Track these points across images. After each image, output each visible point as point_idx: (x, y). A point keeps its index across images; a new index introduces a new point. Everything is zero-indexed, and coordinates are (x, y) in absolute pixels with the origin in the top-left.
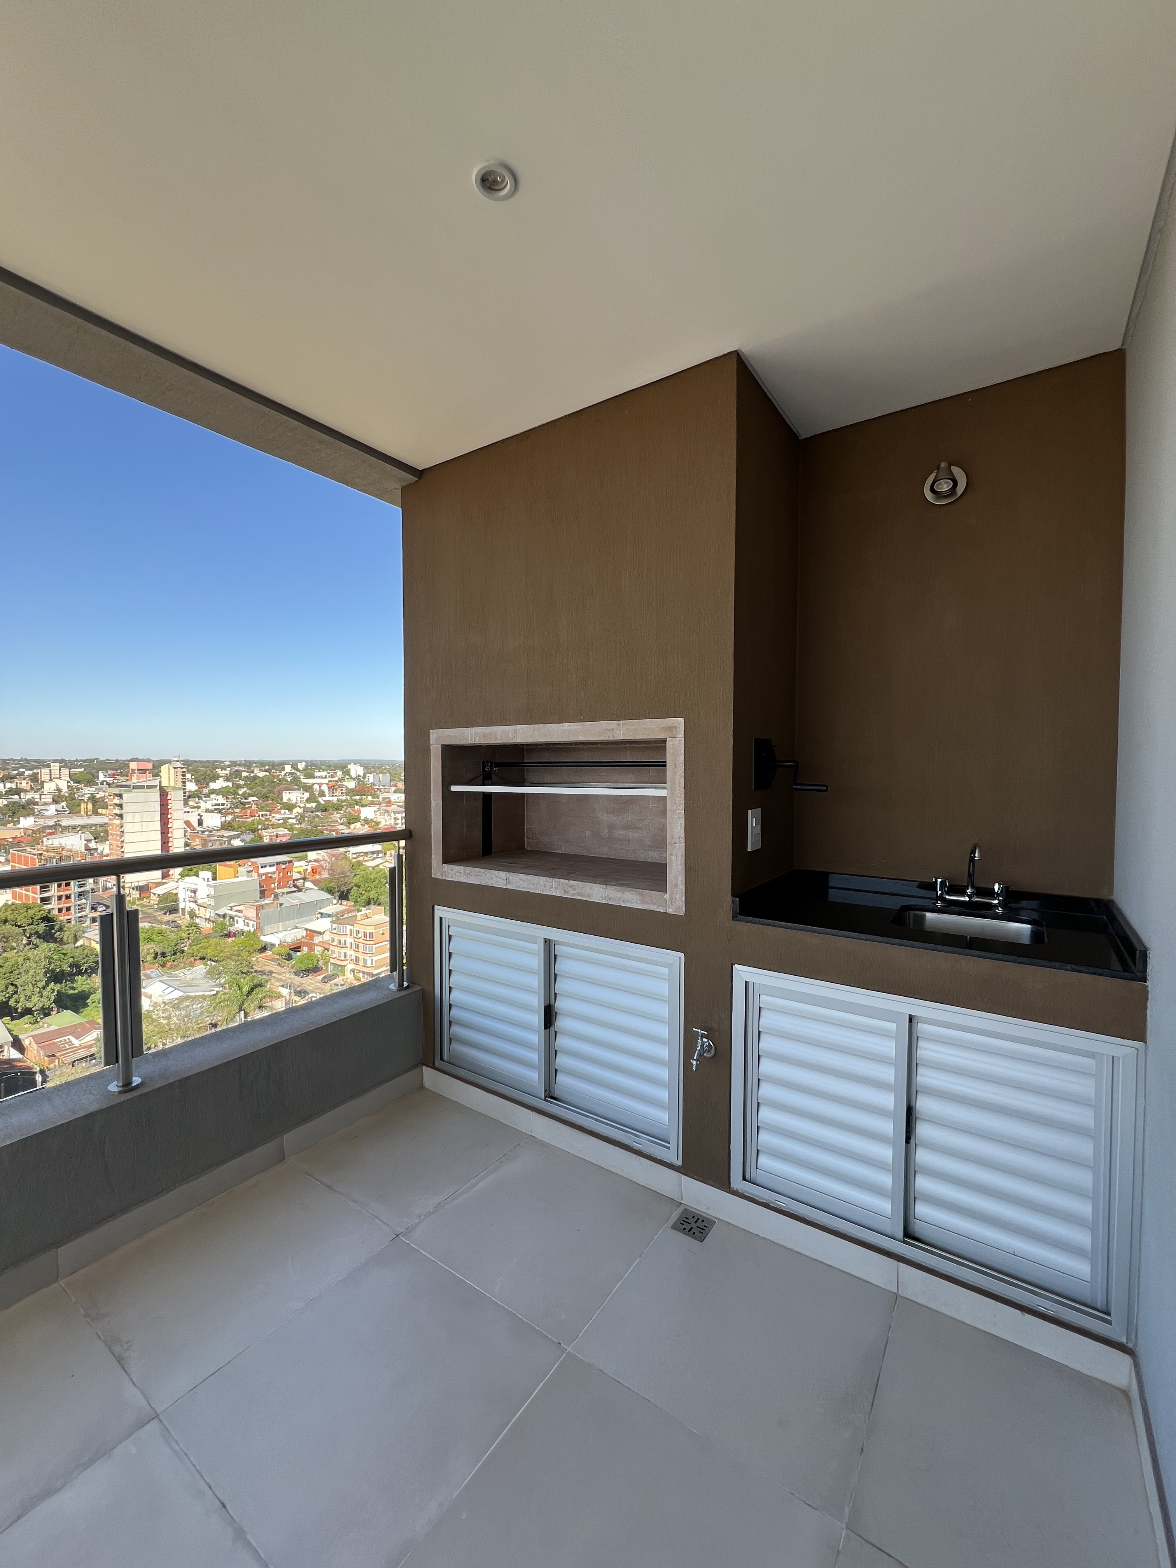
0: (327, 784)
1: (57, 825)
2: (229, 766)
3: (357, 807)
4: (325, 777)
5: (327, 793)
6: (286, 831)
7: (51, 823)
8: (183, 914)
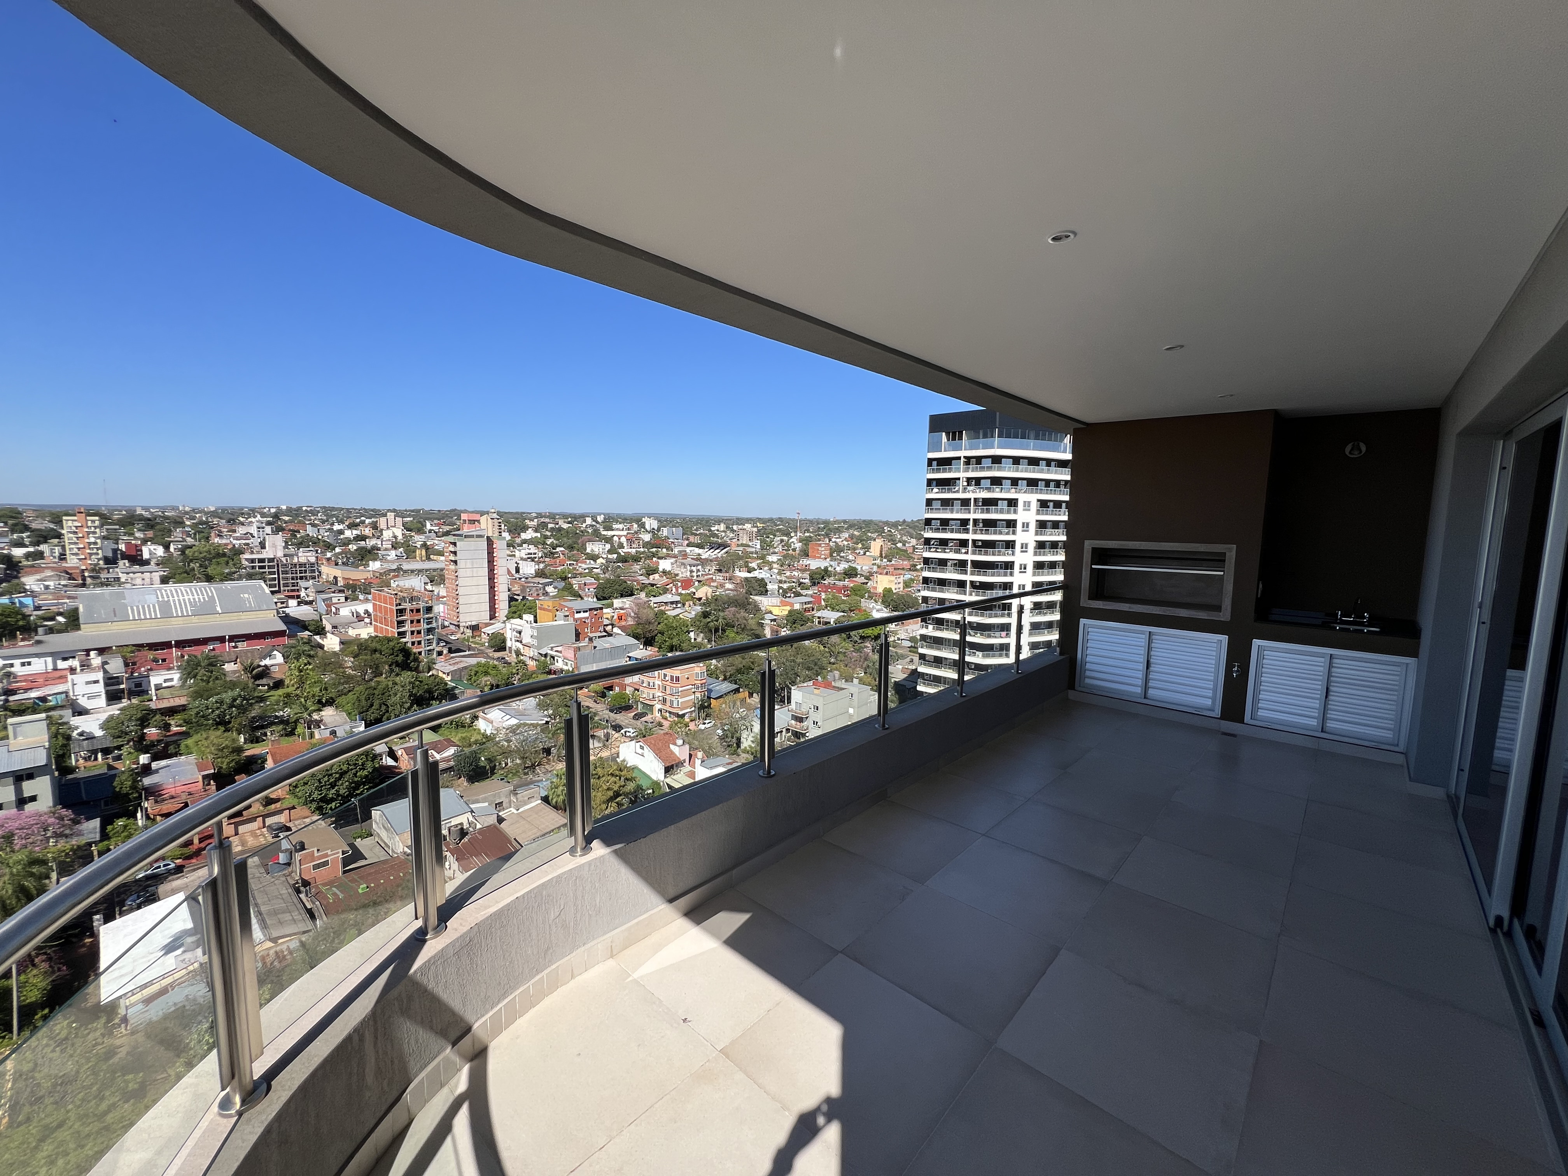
0: (625, 536)
1: (399, 569)
2: (536, 517)
3: (654, 559)
4: (623, 530)
5: (625, 544)
6: (593, 580)
7: (394, 567)
8: (510, 652)
